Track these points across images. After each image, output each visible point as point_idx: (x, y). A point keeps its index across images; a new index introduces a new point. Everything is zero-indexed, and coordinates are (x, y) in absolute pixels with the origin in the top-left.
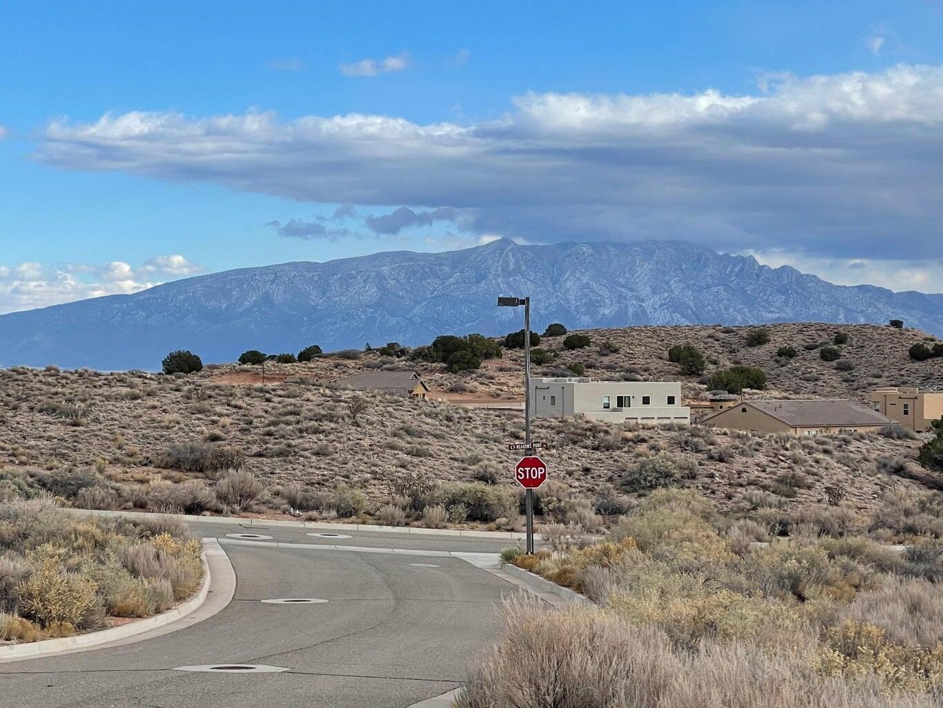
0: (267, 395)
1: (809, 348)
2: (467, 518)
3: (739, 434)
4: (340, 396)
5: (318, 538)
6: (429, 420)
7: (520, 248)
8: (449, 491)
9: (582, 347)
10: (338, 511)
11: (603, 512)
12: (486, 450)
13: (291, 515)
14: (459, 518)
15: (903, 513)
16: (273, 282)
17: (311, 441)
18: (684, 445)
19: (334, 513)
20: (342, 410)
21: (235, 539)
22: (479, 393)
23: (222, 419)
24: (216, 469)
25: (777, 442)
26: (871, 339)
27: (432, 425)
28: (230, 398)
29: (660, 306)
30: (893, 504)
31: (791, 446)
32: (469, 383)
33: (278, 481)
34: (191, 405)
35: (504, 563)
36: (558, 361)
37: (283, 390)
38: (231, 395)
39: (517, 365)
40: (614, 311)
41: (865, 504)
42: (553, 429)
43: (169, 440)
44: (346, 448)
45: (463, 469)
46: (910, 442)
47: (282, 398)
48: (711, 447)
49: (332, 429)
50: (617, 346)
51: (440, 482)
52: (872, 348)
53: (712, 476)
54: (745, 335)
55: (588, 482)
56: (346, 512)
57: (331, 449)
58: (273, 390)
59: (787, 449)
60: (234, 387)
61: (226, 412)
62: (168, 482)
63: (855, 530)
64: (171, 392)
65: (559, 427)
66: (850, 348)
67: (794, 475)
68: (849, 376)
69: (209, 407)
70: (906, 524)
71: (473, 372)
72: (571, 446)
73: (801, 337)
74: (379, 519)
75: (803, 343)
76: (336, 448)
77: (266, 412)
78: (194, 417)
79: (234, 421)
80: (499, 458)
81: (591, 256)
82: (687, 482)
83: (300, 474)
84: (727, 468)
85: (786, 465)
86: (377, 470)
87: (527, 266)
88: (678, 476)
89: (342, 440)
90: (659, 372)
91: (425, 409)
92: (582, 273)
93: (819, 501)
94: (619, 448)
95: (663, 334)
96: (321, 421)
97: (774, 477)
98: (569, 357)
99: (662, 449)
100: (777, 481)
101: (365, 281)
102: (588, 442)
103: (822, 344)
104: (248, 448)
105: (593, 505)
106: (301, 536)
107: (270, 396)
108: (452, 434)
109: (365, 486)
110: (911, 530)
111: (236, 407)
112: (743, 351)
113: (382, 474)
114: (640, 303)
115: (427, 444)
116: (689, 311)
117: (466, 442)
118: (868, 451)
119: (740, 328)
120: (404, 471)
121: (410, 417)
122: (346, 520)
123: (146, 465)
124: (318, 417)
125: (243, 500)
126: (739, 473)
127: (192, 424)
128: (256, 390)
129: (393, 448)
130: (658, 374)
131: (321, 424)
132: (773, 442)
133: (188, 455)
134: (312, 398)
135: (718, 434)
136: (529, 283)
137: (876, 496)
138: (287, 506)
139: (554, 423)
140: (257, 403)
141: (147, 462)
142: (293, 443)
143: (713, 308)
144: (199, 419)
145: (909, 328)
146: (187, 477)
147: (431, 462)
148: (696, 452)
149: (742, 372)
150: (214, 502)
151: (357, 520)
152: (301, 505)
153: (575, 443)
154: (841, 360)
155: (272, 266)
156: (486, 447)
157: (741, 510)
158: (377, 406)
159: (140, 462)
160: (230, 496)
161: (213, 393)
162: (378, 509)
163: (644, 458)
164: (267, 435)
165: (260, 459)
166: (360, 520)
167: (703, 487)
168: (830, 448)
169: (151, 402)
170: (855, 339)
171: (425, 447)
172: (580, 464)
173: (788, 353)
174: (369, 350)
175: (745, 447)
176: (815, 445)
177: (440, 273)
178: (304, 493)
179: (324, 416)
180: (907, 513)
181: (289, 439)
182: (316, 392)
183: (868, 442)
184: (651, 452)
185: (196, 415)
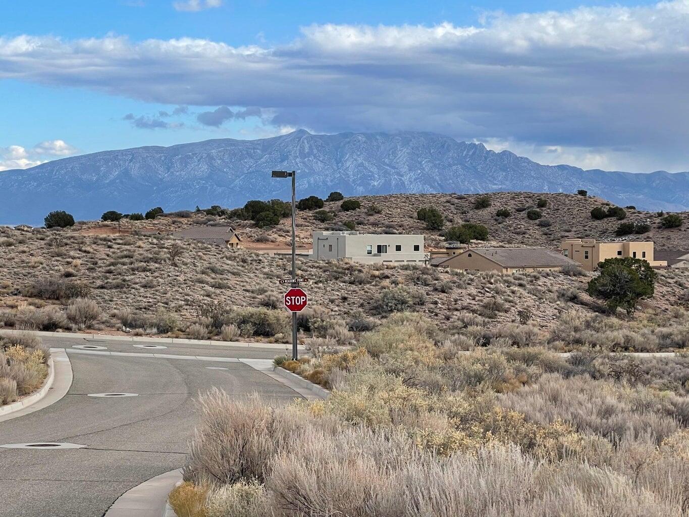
0: (109, 243)
1: (519, 210)
2: (254, 333)
3: (457, 272)
4: (164, 244)
5: (142, 349)
6: (229, 262)
7: (312, 137)
8: (240, 314)
9: (354, 209)
10: (158, 329)
11: (355, 330)
12: (271, 284)
13: (123, 331)
14: (248, 334)
15: (573, 330)
16: (131, 161)
17: (140, 277)
18: (416, 281)
19: (155, 330)
20: (164, 254)
21: (79, 349)
22: (278, 243)
23: (74, 261)
24: (68, 298)
25: (484, 279)
26: (564, 204)
27: (231, 266)
28: (81, 245)
29: (415, 180)
30: (566, 323)
31: (495, 281)
32: (271, 235)
33: (115, 306)
34: (52, 250)
35: (276, 367)
36: (337, 219)
37: (121, 239)
38: (82, 243)
39: (306, 222)
40: (381, 183)
41: (546, 323)
42: (321, 268)
43: (34, 276)
44: (166, 282)
45: (253, 298)
46: (582, 279)
47: (120, 246)
48: (436, 282)
49: (156, 268)
50: (380, 208)
51: (235, 308)
52: (565, 210)
53: (436, 303)
54: (473, 201)
55: (345, 307)
56: (164, 330)
57: (155, 283)
58: (114, 239)
59: (491, 284)
60: (85, 237)
61: (77, 255)
62: (32, 307)
63: (538, 342)
64: (38, 240)
65: (325, 267)
66: (549, 210)
67: (495, 302)
68: (547, 231)
69: (65, 252)
70: (575, 337)
71: (274, 228)
72: (334, 281)
73: (513, 202)
74: (189, 335)
75: (515, 206)
76: (159, 283)
77: (108, 255)
78: (54, 259)
79: (83, 262)
80: (280, 289)
81: (365, 142)
82: (418, 308)
83: (131, 301)
84: (447, 297)
85: (491, 295)
86: (189, 298)
87: (318, 151)
88: (411, 303)
89: (163, 276)
90: (410, 228)
91: (226, 253)
92: (358, 156)
93: (513, 321)
94: (369, 283)
95: (413, 200)
96: (148, 263)
97: (481, 303)
98: (345, 216)
99: (400, 283)
100: (483, 306)
101: (199, 161)
102: (347, 278)
103: (528, 208)
104: (94, 282)
105: (347, 325)
106: (129, 347)
107: (112, 244)
108: (245, 272)
109: (180, 311)
110: (578, 342)
111: (85, 252)
112: (471, 212)
113: (193, 302)
114: (400, 177)
115: (227, 279)
116: (436, 184)
117: (256, 278)
118: (552, 285)
119: (469, 196)
120: (209, 299)
121: (215, 260)
122: (164, 335)
123: (16, 295)
124: (146, 259)
125: (87, 321)
126: (456, 301)
127: (52, 264)
128: (101, 239)
129: (201, 282)
130: (410, 229)
131: (148, 264)
132: (482, 278)
133: (48, 288)
134: (142, 245)
135: (441, 272)
136: (319, 162)
137: (555, 317)
138: (119, 325)
139: (322, 264)
140: (101, 249)
141: (17, 293)
142: (127, 278)
143: (453, 182)
144: (57, 261)
145: (592, 196)
146: (47, 304)
147: (229, 293)
148: (425, 285)
149: (470, 227)
150: (65, 321)
151: (172, 335)
152: (131, 324)
153: (336, 279)
154: (542, 219)
155: (131, 149)
156: (271, 282)
157: (455, 327)
158: (191, 251)
159: (12, 293)
160: (77, 318)
161: (68, 242)
162: (189, 327)
163: (386, 290)
164: (108, 273)
165: (102, 290)
166: (174, 335)
167: (429, 311)
168: (524, 282)
169: (22, 248)
170: (553, 204)
171: (225, 282)
172: (340, 294)
173: (504, 214)
174: (198, 211)
175: (461, 282)
176: (513, 281)
177: (254, 154)
178: (133, 315)
179: (151, 259)
180: (576, 329)
181: (124, 275)
182: (147, 241)
183: (552, 278)
184: (392, 286)
185: (55, 258)
